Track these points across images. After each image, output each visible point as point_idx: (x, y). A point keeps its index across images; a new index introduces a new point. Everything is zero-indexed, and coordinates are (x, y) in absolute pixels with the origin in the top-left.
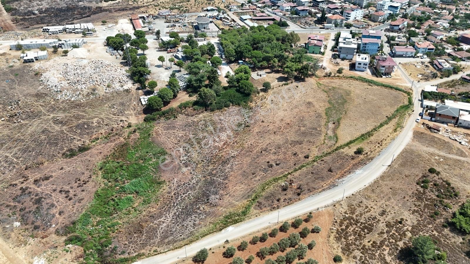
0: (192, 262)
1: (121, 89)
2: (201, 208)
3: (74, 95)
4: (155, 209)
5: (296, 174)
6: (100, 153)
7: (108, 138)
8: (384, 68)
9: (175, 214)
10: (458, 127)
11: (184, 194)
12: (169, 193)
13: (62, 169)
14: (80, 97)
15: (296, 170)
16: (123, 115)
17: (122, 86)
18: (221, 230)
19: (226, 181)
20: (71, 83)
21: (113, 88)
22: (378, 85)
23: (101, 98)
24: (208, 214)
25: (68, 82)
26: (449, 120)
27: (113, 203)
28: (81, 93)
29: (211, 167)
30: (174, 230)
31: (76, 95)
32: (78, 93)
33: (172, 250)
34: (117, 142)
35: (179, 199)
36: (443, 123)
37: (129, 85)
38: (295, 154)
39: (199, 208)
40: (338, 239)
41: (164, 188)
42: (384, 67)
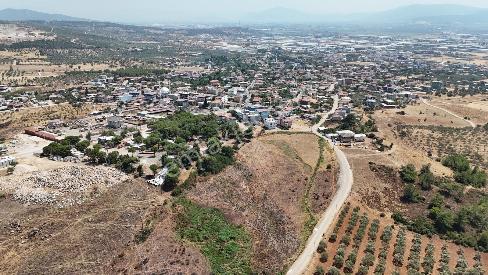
0: (318, 254)
1: (119, 182)
2: (286, 228)
3: (77, 199)
4: (258, 242)
5: (312, 189)
6: (166, 228)
7: (158, 217)
8: (287, 124)
9: (274, 237)
10: (356, 142)
11: (264, 226)
12: (254, 229)
13: (148, 251)
14: (84, 199)
15: (309, 188)
16: (148, 199)
17: (119, 179)
18: (312, 232)
19: (280, 209)
20: (64, 191)
21: (112, 183)
22: (293, 133)
23: (108, 194)
24: (294, 228)
25: (61, 189)
26: (349, 140)
27: (223, 252)
28: (83, 195)
29: (259, 206)
30: (286, 245)
31: (79, 199)
32: (81, 196)
33: (300, 254)
34: (169, 217)
35: (265, 229)
36: (347, 142)
37: (124, 177)
38: (298, 180)
39: (284, 228)
40: (371, 207)
41: (246, 228)
42: (287, 122)
